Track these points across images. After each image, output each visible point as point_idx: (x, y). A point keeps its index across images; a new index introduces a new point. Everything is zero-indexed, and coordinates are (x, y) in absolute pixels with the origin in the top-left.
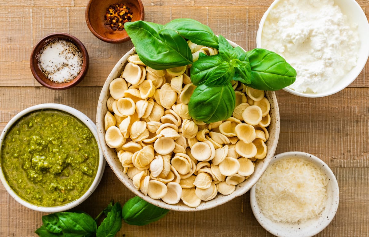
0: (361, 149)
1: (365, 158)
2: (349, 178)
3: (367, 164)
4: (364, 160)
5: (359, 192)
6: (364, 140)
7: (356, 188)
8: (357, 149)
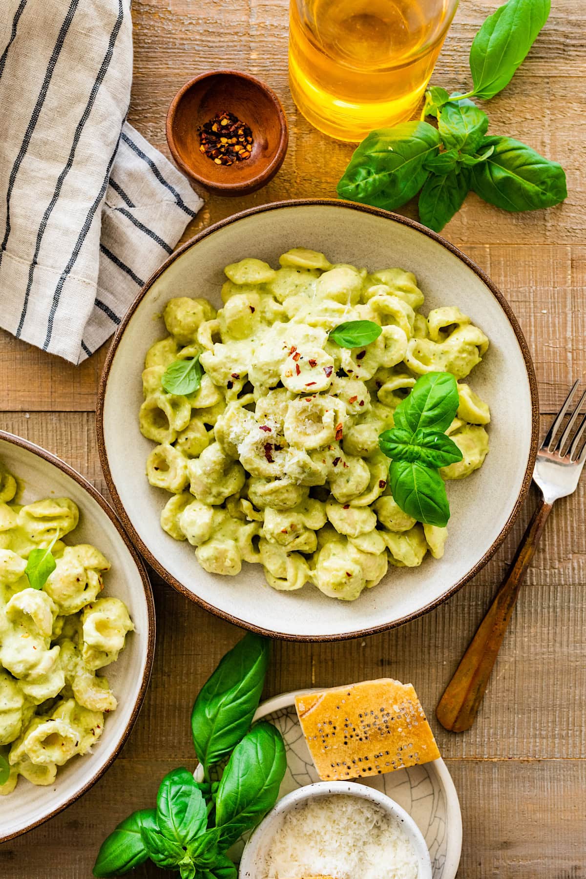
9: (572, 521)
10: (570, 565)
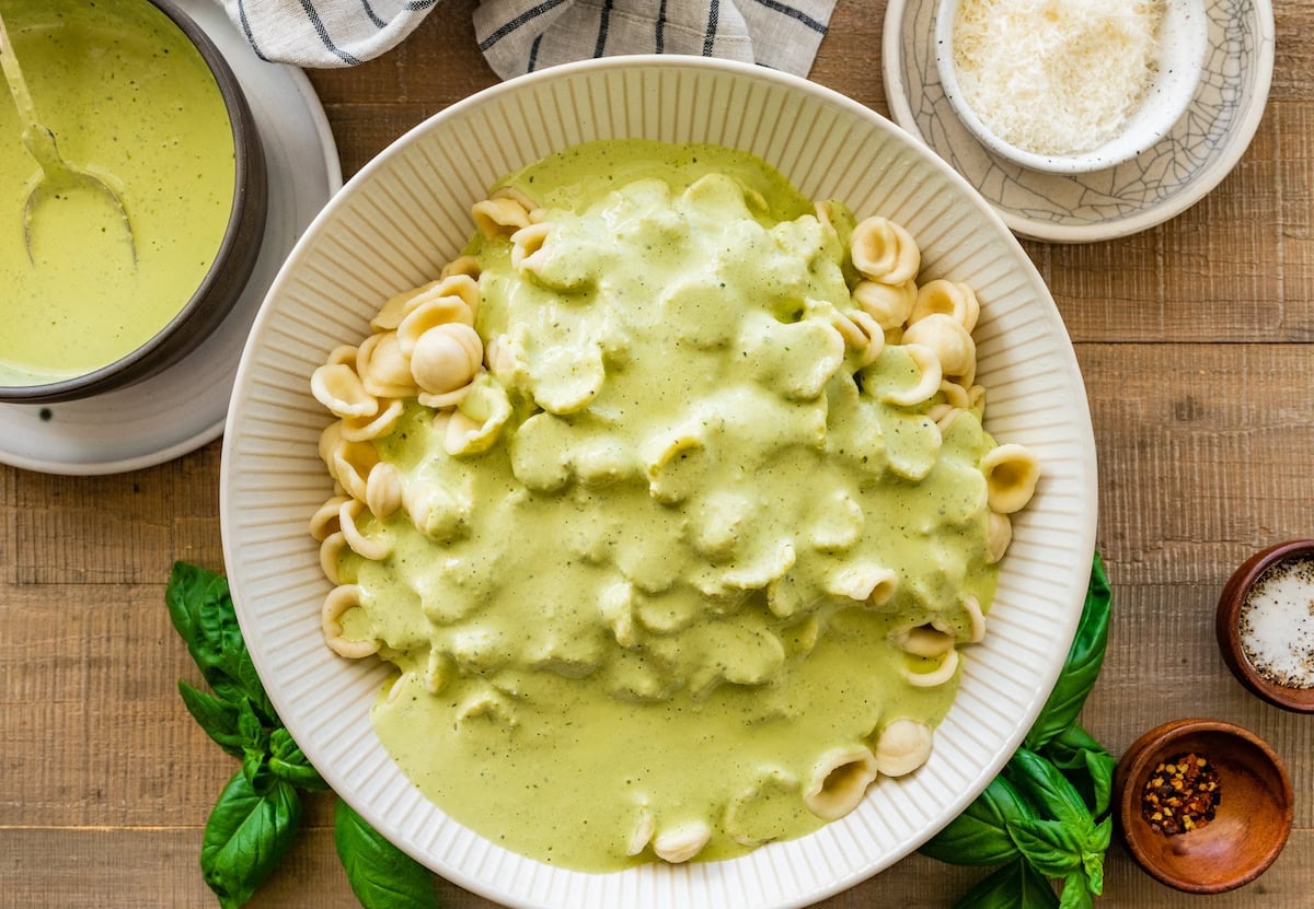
0: (1155, 528)
1: (1168, 556)
2: (1120, 617)
3: (1173, 575)
4: (1165, 562)
5: (1153, 660)
6: (1163, 502)
7: (1142, 649)
8: (1144, 529)
9: (1162, 495)
10: (1160, 556)
